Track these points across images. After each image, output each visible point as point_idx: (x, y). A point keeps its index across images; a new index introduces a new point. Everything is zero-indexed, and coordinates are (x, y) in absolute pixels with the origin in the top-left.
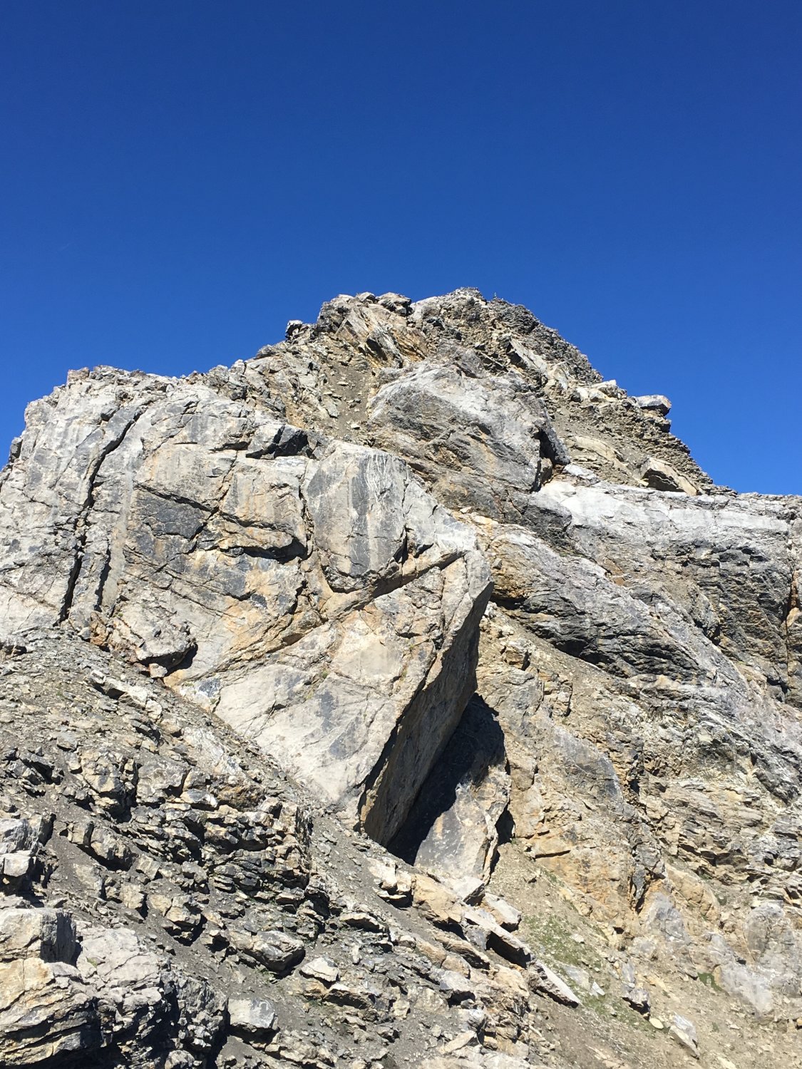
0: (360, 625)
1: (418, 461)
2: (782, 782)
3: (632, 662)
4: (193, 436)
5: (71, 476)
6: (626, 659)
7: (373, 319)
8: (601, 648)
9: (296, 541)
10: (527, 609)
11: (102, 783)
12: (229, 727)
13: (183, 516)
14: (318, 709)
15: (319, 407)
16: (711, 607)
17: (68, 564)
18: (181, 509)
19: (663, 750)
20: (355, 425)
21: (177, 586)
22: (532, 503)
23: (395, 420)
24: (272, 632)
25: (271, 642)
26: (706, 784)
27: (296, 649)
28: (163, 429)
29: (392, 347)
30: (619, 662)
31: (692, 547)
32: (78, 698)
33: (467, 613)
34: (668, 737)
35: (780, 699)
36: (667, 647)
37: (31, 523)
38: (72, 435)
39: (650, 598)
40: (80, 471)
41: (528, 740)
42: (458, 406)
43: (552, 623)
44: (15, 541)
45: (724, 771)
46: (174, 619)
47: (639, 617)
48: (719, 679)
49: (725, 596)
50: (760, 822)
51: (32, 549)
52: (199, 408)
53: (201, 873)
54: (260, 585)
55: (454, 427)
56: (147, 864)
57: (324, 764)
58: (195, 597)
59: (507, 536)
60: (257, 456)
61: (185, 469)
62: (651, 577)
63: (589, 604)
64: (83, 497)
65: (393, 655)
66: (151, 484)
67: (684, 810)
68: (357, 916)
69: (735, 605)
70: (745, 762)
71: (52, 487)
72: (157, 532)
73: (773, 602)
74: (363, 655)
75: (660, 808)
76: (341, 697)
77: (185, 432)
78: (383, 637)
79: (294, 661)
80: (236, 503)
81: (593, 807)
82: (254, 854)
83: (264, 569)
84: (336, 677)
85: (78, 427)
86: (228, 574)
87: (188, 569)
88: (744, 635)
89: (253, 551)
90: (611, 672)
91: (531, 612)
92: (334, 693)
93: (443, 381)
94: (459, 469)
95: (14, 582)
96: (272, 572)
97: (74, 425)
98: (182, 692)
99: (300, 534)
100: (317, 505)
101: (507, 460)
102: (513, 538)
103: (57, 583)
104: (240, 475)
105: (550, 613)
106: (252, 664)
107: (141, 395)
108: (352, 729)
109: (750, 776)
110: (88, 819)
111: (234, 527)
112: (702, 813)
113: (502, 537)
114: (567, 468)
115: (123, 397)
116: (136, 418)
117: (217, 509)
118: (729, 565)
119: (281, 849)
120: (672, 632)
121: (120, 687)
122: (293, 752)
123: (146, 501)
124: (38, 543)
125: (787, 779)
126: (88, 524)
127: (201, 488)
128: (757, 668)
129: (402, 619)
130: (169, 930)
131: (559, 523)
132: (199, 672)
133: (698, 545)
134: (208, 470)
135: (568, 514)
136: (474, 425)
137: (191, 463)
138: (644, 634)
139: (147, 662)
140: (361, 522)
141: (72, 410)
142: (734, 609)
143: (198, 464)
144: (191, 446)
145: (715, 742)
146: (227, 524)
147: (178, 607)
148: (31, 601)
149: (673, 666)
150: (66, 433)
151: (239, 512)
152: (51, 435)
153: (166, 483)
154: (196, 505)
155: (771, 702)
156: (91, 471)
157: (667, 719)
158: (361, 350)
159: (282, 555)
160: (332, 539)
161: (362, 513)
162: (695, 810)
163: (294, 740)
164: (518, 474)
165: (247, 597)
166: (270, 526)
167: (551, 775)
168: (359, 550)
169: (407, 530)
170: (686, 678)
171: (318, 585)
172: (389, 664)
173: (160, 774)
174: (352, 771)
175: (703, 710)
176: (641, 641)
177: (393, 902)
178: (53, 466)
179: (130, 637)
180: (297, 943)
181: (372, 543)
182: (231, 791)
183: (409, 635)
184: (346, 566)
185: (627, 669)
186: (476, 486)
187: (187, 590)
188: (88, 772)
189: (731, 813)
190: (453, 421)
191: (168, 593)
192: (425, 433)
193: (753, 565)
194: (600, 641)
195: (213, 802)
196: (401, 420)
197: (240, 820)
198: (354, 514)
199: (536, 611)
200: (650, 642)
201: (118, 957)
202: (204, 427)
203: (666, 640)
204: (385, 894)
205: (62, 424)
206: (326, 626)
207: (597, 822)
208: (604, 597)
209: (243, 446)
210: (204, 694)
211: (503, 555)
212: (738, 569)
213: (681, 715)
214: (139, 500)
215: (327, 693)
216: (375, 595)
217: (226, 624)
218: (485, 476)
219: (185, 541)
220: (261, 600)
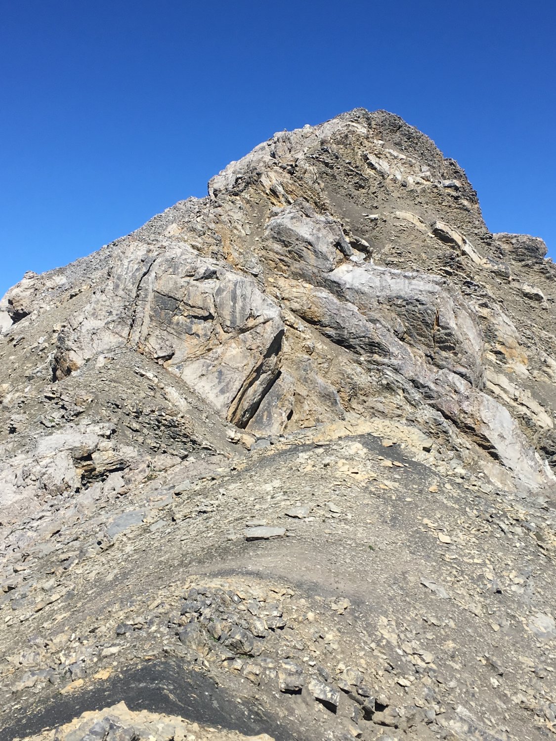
0: (234, 345)
1: (282, 258)
2: (415, 400)
3: (364, 349)
4: (174, 272)
5: (130, 287)
6: (361, 347)
7: (273, 178)
8: (351, 343)
9: (210, 314)
10: (321, 325)
11: (133, 409)
12: (185, 382)
13: (170, 303)
14: (217, 376)
15: (242, 230)
16: (402, 324)
17: (129, 322)
18: (170, 300)
19: (368, 386)
20: (257, 239)
21: (169, 329)
22: (329, 278)
23: (274, 238)
24: (202, 347)
25: (202, 351)
26: (383, 400)
27: (210, 354)
28: (163, 269)
29: (283, 192)
30: (358, 348)
31: (395, 299)
32: (130, 378)
33: (271, 342)
34: (371, 381)
35: (429, 363)
36: (377, 343)
37: (116, 305)
38: (130, 269)
39: (374, 321)
40: (133, 284)
41: (306, 384)
42: (299, 233)
43: (331, 332)
44: (111, 312)
45: (392, 395)
46: (167, 343)
47: (367, 330)
48: (400, 356)
49: (408, 320)
50: (401, 415)
51: (117, 315)
52: (176, 260)
53: (161, 434)
54: (197, 330)
55: (298, 242)
56: (145, 431)
57: (217, 396)
58: (175, 334)
59: (317, 293)
60: (197, 280)
61: (171, 285)
62: (377, 311)
63: (347, 324)
64: (135, 295)
65: (245, 357)
66: (159, 291)
67: (372, 411)
68: (205, 446)
69: (412, 324)
70: (400, 392)
71: (123, 290)
72: (161, 309)
73: (428, 323)
74: (234, 356)
75: (361, 410)
76: (225, 372)
77: (171, 270)
78: (241, 350)
79: (209, 358)
80: (189, 299)
81: (328, 410)
82: (176, 429)
83: (200, 324)
84: (224, 365)
85: (132, 265)
86: (187, 326)
87: (172, 323)
88: (417, 336)
89: (195, 317)
90: (355, 353)
91: (324, 327)
92: (223, 370)
93: (294, 220)
94: (299, 261)
95: (111, 328)
96: (202, 325)
97: (131, 265)
98: (170, 369)
99: (212, 311)
100: (218, 300)
101: (319, 258)
102: (319, 294)
103: (126, 329)
104: (190, 288)
105: (331, 327)
106: (195, 359)
107: (156, 251)
108: (228, 383)
109: (402, 397)
110: (129, 419)
111: (189, 308)
112: (379, 411)
113: (314, 294)
114: (351, 258)
115: (149, 251)
116: (154, 261)
117: (183, 301)
118: (410, 307)
119: (183, 428)
120: (380, 337)
121: (144, 373)
122: (207, 392)
123: (157, 297)
124: (119, 312)
125: (417, 398)
126: (136, 305)
127: (176, 292)
128: (421, 350)
129: (248, 343)
130: (151, 448)
131: (340, 287)
132: (176, 362)
133: (398, 298)
134: (179, 285)
135: (344, 283)
136: (306, 242)
137: (173, 283)
138: (369, 338)
139: (157, 359)
140: (234, 307)
141: (130, 257)
142: (411, 325)
143: (176, 283)
144: (173, 276)
145: (388, 383)
146: (186, 306)
147: (169, 338)
148: (117, 336)
149: (380, 351)
150: (128, 267)
151: (190, 303)
152: (123, 268)
153: (164, 290)
154: (175, 299)
155: (425, 365)
156: (137, 284)
157: (372, 373)
158: (267, 194)
159: (205, 319)
160: (224, 313)
161: (235, 303)
162: (376, 410)
163: (207, 388)
164: (323, 264)
165: (193, 334)
166: (201, 308)
167: (313, 398)
168: (233, 317)
169: (251, 310)
170: (385, 355)
171: (219, 330)
172: (243, 360)
173: (149, 406)
174: (226, 399)
175: (385, 371)
176: (367, 340)
177: (233, 443)
178: (124, 282)
179: (151, 349)
180: (186, 453)
181: (238, 315)
182: (169, 411)
183: (251, 349)
184: (228, 323)
185: (362, 351)
186: (306, 270)
187: (172, 331)
188: (129, 406)
189: (391, 411)
190: (297, 239)
191: (165, 332)
192: (286, 244)
193: (420, 306)
194: (351, 340)
195: (164, 414)
196: (276, 238)
197: (172, 420)
198: (232, 304)
199: (326, 327)
200: (371, 341)
201: (129, 452)
202: (178, 268)
203: (377, 340)
204: (230, 440)
205: (126, 264)
206: (222, 345)
207: (328, 415)
208: (355, 321)
209: (192, 276)
210: (177, 370)
211: (312, 302)
212: (413, 308)
213: (378, 372)
214: (155, 297)
215: (221, 370)
216: (239, 333)
217: (186, 344)
218: (310, 265)
219: (171, 312)
220: (198, 335)
